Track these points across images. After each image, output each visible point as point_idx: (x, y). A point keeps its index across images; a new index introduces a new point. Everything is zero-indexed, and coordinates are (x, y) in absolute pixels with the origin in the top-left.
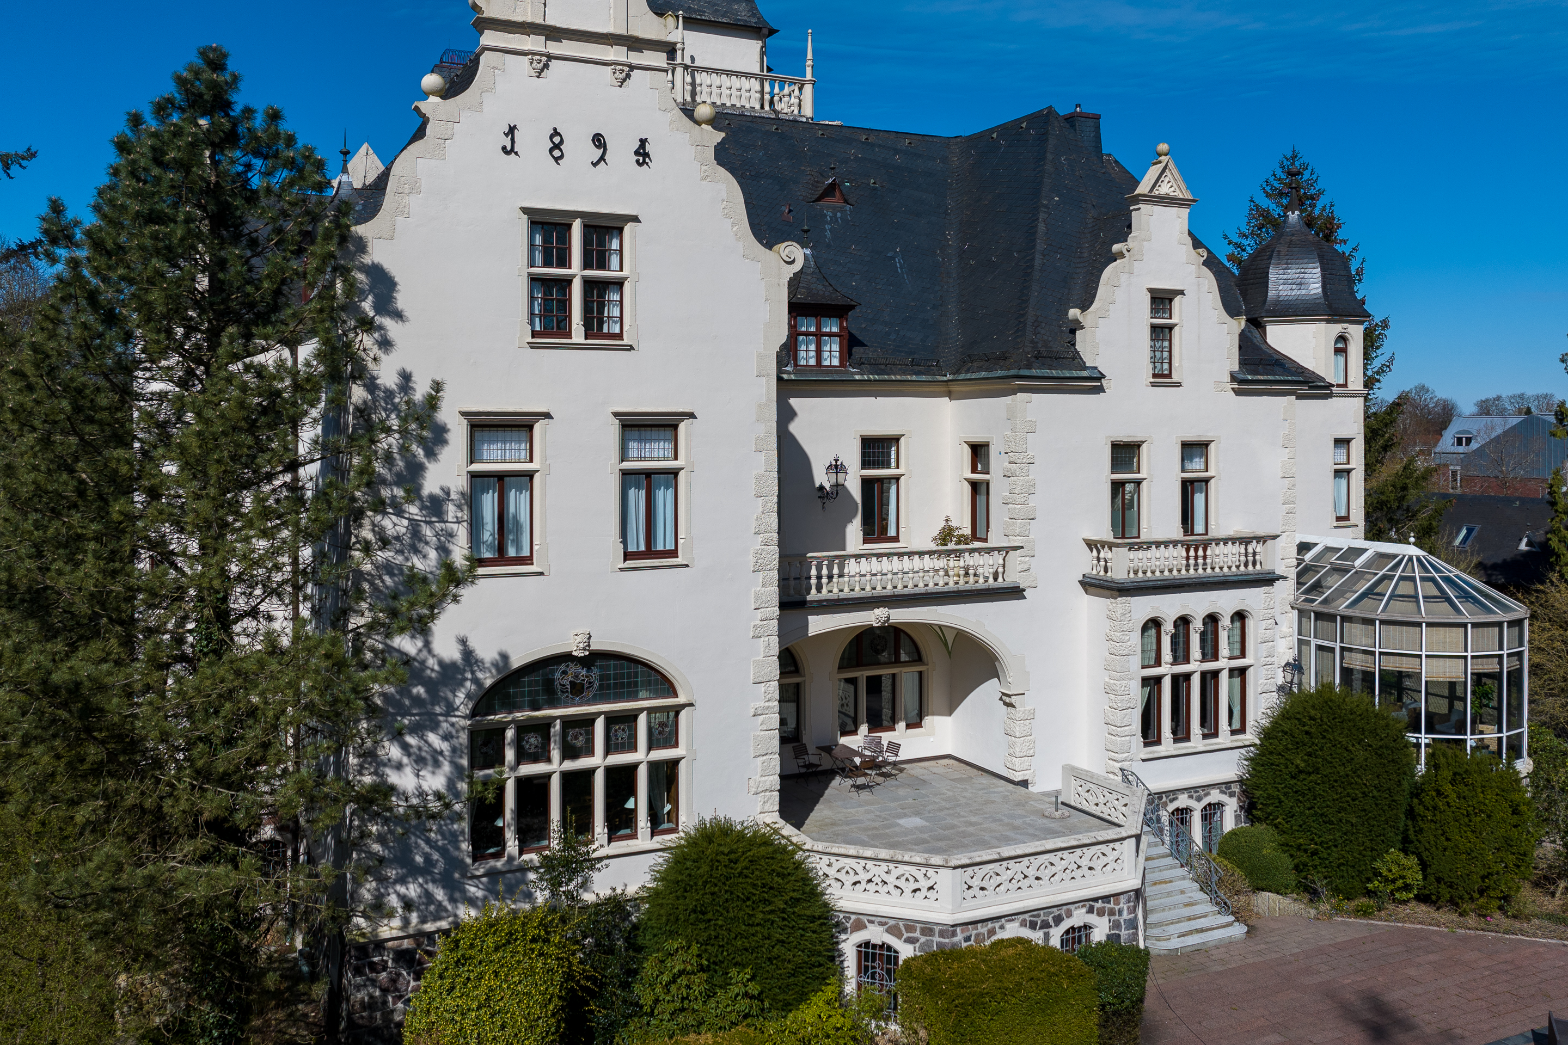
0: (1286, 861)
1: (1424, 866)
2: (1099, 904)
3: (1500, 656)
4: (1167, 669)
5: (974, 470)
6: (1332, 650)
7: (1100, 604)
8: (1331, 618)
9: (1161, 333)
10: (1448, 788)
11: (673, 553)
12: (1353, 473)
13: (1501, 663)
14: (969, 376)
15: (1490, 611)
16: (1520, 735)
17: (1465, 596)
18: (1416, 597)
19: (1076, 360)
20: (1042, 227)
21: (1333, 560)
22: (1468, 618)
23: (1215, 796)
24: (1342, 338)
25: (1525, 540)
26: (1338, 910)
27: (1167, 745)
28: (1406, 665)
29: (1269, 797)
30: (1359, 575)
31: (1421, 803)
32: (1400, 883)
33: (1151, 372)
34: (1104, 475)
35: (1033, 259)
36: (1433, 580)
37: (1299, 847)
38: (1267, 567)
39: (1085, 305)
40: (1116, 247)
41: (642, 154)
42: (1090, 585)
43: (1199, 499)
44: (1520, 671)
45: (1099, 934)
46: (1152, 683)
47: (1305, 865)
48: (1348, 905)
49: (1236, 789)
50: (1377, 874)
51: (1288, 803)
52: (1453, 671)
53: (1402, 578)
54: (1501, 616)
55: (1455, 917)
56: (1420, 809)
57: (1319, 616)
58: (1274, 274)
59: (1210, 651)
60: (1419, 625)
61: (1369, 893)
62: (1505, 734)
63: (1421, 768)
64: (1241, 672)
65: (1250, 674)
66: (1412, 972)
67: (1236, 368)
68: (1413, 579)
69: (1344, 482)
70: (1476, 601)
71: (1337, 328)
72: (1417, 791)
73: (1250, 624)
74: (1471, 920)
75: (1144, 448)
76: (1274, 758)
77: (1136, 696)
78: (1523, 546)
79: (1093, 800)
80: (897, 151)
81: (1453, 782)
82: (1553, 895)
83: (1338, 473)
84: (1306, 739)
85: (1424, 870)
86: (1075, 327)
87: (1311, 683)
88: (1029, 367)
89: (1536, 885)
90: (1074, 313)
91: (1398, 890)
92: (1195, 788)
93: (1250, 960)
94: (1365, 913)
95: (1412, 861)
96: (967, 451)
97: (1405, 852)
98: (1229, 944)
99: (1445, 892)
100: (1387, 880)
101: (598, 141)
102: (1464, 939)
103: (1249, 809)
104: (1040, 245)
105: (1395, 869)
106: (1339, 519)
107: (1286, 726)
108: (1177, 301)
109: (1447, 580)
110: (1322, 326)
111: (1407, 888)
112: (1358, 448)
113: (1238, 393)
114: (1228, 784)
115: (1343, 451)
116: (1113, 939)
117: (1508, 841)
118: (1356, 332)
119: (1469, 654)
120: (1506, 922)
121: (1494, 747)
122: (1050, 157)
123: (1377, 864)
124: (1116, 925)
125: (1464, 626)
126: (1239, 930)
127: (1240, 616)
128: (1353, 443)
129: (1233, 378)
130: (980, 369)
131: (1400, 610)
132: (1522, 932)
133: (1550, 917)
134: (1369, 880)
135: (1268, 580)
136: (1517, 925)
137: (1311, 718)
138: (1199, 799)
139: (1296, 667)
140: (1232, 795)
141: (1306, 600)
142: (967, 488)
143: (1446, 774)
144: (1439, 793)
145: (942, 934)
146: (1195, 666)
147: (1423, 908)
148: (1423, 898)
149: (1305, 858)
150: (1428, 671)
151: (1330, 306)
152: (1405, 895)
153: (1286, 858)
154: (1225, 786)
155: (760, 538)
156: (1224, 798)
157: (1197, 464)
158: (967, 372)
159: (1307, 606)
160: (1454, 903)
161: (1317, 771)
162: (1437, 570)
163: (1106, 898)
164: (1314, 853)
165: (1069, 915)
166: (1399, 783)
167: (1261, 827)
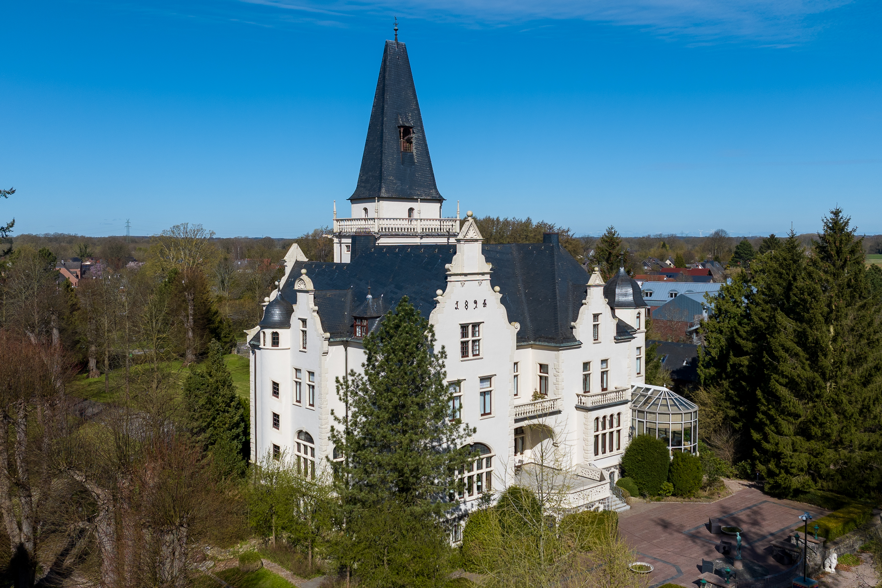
0: (636, 487)
1: (674, 485)
2: (601, 501)
3: (691, 422)
4: (600, 432)
5: (541, 372)
6: (643, 422)
7: (582, 414)
8: (643, 412)
9: (596, 326)
10: (680, 463)
11: (490, 413)
12: (642, 359)
13: (691, 424)
14: (540, 343)
15: (688, 409)
16: (696, 445)
17: (681, 404)
18: (668, 406)
19: (574, 339)
20: (557, 291)
21: (641, 392)
22: (683, 412)
23: (613, 470)
24: (639, 313)
25: (685, 362)
26: (651, 500)
27: (600, 455)
28: (666, 426)
29: (630, 469)
30: (650, 398)
31: (673, 468)
32: (668, 491)
33: (593, 339)
34: (581, 373)
35: (557, 303)
36: (672, 399)
37: (640, 483)
38: (627, 398)
39: (575, 320)
40: (584, 301)
41: (485, 304)
42: (577, 408)
43: (605, 376)
44: (696, 426)
45: (601, 509)
46: (597, 436)
47: (642, 488)
48: (654, 498)
49: (618, 467)
50: (661, 489)
51: (636, 470)
52: (678, 428)
53: (663, 399)
54: (692, 410)
55: (682, 499)
56: (673, 470)
57: (639, 411)
58: (618, 291)
59: (611, 426)
60: (669, 414)
61: (659, 495)
62: (692, 445)
63: (672, 458)
64: (619, 431)
65: (621, 431)
66: (675, 514)
67: (615, 335)
68: (666, 399)
69: (639, 361)
70: (684, 405)
71: (637, 311)
72: (671, 465)
73: (621, 416)
74: (686, 500)
75: (591, 364)
76: (632, 457)
77: (593, 440)
78: (684, 364)
79: (587, 474)
80: (497, 252)
81: (682, 461)
82: (706, 491)
83: (637, 359)
84: (640, 451)
85: (674, 487)
86: (572, 328)
87: (636, 433)
88: (562, 343)
89: (701, 488)
90: (573, 324)
91: (667, 493)
92: (607, 468)
93: (634, 514)
94: (658, 500)
95: (671, 485)
96: (539, 366)
97: (668, 481)
98: (626, 511)
99: (680, 492)
100: (664, 490)
101: (476, 302)
102: (686, 505)
103: (623, 473)
104: (558, 298)
105: (666, 487)
106: (638, 374)
107: (635, 447)
108: (600, 316)
109: (676, 399)
110: (633, 310)
111: (669, 492)
112: (643, 350)
113: (616, 343)
114: (616, 466)
115: (639, 350)
116: (605, 510)
117: (696, 477)
118: (643, 311)
119: (683, 422)
120: (695, 499)
121: (689, 449)
122: (556, 263)
123: (662, 486)
124: (605, 506)
125: (682, 414)
126: (628, 507)
127: (619, 414)
128: (641, 348)
129: (615, 339)
130: (544, 341)
131: (664, 409)
132: (699, 501)
133: (706, 497)
134: (659, 491)
135: (625, 402)
136: (698, 500)
137: (642, 445)
138: (609, 471)
139: (632, 428)
140: (617, 469)
141: (634, 406)
142: (539, 378)
143: (680, 459)
144: (678, 465)
145: (568, 511)
146: (608, 430)
147: (673, 498)
148: (673, 495)
149: (642, 486)
150: (672, 428)
151: (635, 303)
152: (669, 494)
153: (636, 486)
154: (615, 467)
155: (510, 407)
156: (615, 470)
157: (605, 365)
158: (539, 341)
159: (635, 408)
160: (682, 495)
161: (644, 460)
162: (673, 396)
163: (603, 500)
164: (644, 484)
165: (595, 504)
166: (667, 463)
167: (627, 479)
